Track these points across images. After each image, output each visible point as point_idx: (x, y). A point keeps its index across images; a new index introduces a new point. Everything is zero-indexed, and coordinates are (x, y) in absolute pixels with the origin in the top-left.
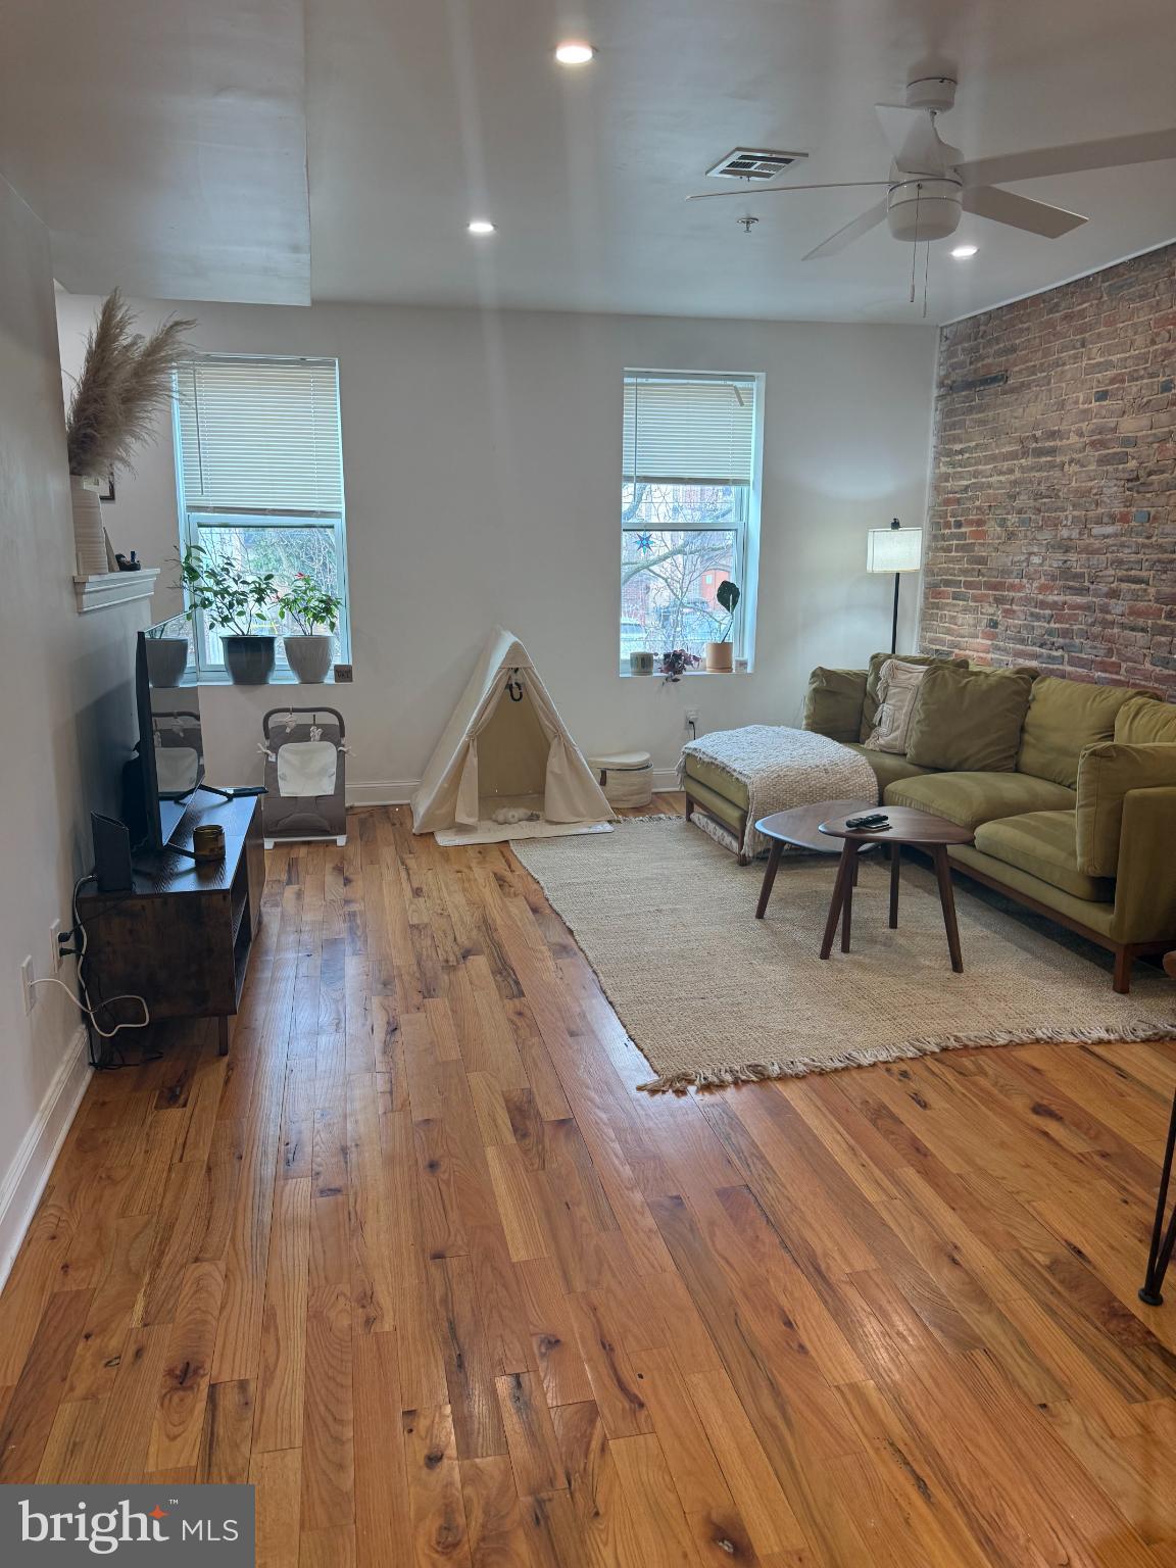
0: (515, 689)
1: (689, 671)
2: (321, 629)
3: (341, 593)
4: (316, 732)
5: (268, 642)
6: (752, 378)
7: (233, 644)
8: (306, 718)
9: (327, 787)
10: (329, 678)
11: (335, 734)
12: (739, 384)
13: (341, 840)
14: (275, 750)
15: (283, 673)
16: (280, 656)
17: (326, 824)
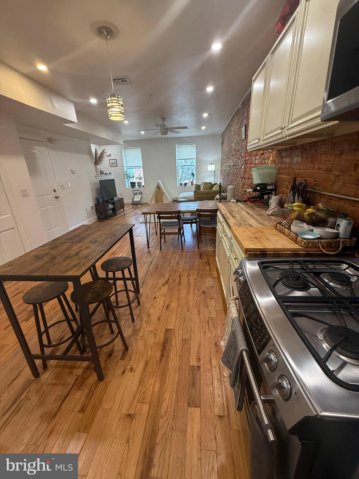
0: (158, 187)
1: (187, 185)
2: (141, 181)
3: (142, 176)
4: (138, 193)
5: (135, 183)
6: (194, 144)
7: (131, 183)
8: (137, 192)
9: (139, 200)
10: (142, 187)
11: (141, 193)
12: (193, 145)
13: (139, 206)
14: (134, 195)
15: (137, 187)
16: (136, 184)
17: (138, 204)
